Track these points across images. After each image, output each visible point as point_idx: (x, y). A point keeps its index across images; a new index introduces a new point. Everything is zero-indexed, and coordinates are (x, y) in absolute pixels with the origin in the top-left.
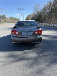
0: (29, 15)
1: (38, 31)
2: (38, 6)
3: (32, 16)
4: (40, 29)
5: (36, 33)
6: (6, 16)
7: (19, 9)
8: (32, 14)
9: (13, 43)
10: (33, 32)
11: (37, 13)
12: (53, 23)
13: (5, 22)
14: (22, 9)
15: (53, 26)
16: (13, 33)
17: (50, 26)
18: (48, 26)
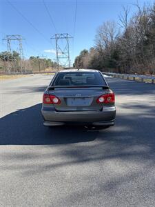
0: (85, 52)
1: (106, 97)
2: (108, 28)
3: (92, 55)
4: (111, 92)
5: (102, 100)
6: (21, 56)
7: (58, 36)
8: (92, 49)
9: (45, 124)
10: (94, 97)
11: (107, 47)
12: (151, 74)
13: (18, 70)
14: (65, 36)
15: (153, 83)
16: (48, 100)
17: (142, 83)
18: (137, 82)
